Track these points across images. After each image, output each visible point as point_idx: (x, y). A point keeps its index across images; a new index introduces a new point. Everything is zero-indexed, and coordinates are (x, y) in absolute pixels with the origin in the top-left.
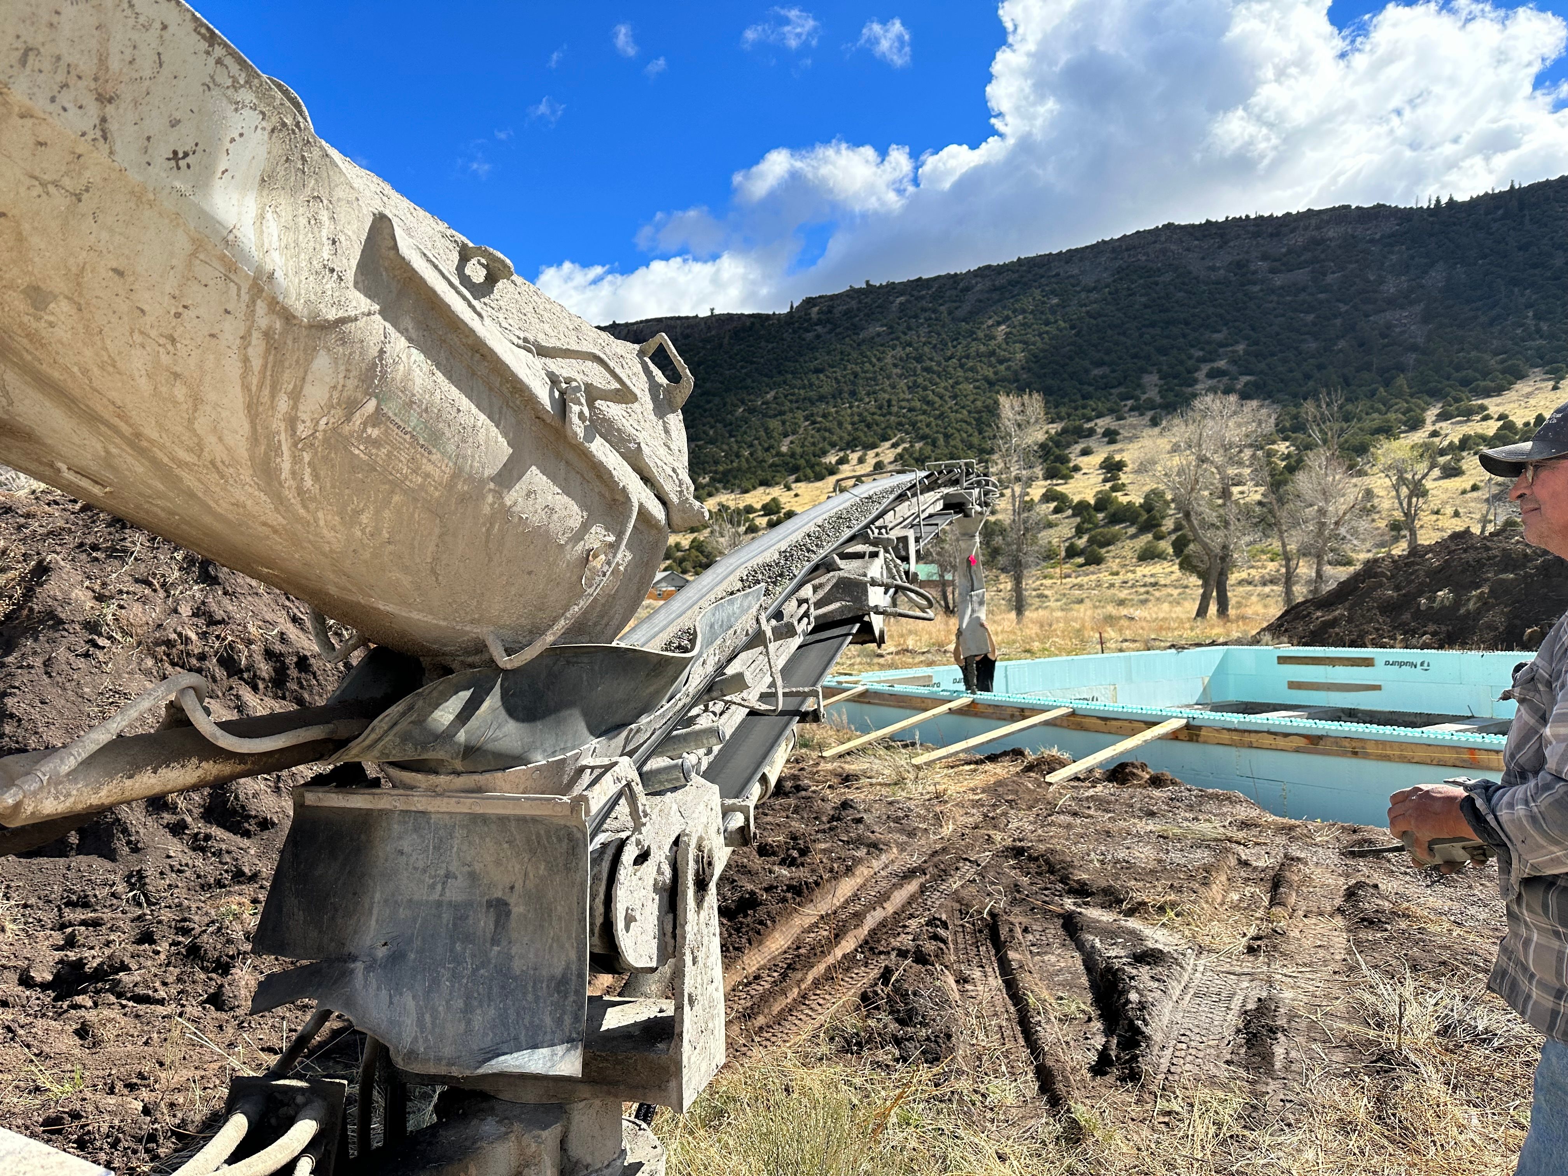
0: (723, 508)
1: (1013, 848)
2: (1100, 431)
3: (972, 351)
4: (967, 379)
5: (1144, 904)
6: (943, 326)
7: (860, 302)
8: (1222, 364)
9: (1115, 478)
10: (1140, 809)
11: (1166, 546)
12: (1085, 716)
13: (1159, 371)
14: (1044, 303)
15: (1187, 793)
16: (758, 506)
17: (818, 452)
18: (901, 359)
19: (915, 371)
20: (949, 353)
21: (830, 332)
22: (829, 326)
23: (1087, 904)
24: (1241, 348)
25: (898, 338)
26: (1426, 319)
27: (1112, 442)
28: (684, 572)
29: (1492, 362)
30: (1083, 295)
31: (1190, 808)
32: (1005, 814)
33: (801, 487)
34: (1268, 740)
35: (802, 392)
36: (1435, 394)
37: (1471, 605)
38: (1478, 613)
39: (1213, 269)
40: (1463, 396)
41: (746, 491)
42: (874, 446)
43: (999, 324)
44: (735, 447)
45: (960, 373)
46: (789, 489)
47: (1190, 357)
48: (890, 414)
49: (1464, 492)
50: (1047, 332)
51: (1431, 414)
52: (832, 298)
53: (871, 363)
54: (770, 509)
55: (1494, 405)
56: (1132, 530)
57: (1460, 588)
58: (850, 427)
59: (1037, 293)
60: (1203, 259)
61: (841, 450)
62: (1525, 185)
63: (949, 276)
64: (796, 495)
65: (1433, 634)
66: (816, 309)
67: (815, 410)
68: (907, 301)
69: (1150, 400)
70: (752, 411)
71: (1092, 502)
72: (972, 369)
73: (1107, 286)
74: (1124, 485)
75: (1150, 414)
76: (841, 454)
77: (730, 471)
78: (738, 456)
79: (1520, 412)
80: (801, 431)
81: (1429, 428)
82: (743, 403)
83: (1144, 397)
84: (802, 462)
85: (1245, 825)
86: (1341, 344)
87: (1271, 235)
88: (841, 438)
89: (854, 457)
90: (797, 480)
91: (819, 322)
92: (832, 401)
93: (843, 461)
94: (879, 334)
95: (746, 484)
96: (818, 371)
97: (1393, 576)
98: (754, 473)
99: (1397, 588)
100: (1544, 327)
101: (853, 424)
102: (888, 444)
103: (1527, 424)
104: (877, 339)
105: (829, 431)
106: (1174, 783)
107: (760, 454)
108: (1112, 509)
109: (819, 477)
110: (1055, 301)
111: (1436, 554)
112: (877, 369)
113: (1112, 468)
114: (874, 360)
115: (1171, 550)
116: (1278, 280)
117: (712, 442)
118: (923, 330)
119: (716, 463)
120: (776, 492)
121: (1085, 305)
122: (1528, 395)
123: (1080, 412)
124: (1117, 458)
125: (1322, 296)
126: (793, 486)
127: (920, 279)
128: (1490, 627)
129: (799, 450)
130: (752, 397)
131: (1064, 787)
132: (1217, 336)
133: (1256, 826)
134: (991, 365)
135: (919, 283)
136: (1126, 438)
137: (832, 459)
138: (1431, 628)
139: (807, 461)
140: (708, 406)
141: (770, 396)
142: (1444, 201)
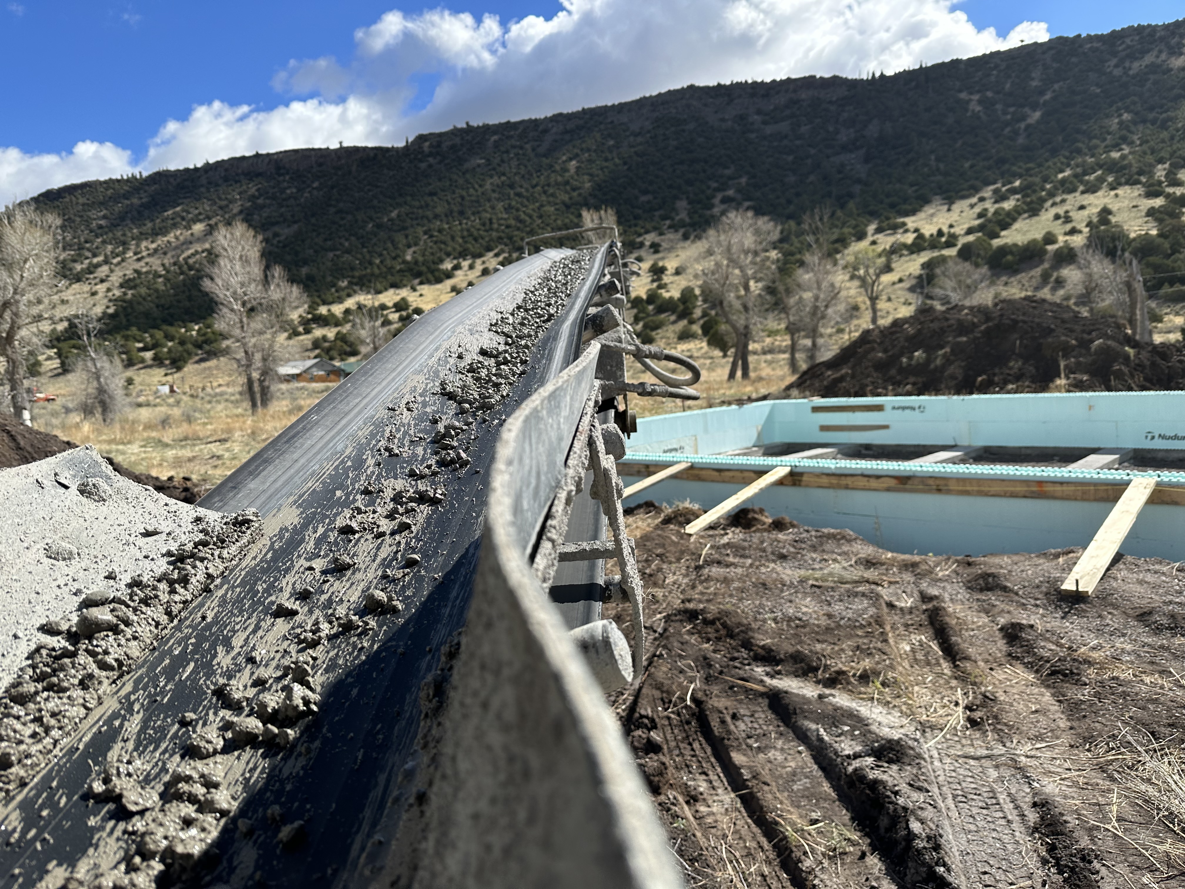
0: (360, 307)
1: (686, 611)
2: (648, 243)
3: (552, 180)
4: (549, 203)
5: (843, 673)
6: (529, 160)
7: (462, 139)
8: (731, 193)
9: (659, 279)
10: (773, 553)
11: (696, 328)
12: (702, 469)
13: (688, 198)
14: (603, 144)
15: (805, 535)
16: (390, 304)
17: (436, 260)
18: (498, 186)
19: (509, 196)
20: (534, 182)
21: (440, 162)
22: (439, 158)
23: (779, 673)
24: (744, 180)
25: (494, 169)
26: (867, 160)
27: (656, 252)
28: (332, 359)
29: (910, 191)
30: (632, 139)
31: (814, 548)
32: (660, 570)
33: (425, 289)
34: (862, 482)
35: (420, 211)
36: (873, 214)
37: (938, 362)
38: (944, 367)
39: (723, 120)
40: (891, 215)
41: (379, 292)
42: (480, 256)
43: (571, 159)
44: (368, 257)
45: (544, 198)
46: (414, 290)
47: (709, 187)
48: (491, 229)
49: (894, 284)
50: (607, 167)
51: (871, 228)
52: (441, 135)
53: (474, 188)
54: (401, 306)
55: (911, 222)
56: (673, 318)
57: (930, 350)
58: (460, 241)
59: (598, 136)
60: (716, 112)
61: (455, 258)
62: (929, 65)
63: (530, 121)
64: (421, 295)
65: (914, 384)
66: (427, 144)
67: (432, 226)
68: (500, 139)
69: (682, 220)
70: (379, 226)
71: (644, 297)
72: (553, 195)
73: (649, 132)
74: (666, 284)
75: (682, 231)
76: (455, 262)
77: (365, 276)
78: (371, 263)
79: (927, 227)
80: (422, 243)
81: (870, 239)
82: (371, 219)
83: (677, 218)
84: (424, 269)
85: (869, 563)
86: (812, 178)
87: (763, 96)
88: (454, 249)
89: (465, 264)
90: (421, 283)
91: (430, 154)
92: (444, 219)
93: (457, 267)
94: (479, 166)
95: (379, 286)
96: (432, 194)
97: (882, 343)
98: (385, 278)
99: (885, 351)
100: (942, 166)
101: (463, 237)
102: (491, 254)
103: (932, 235)
104: (478, 170)
105: (444, 243)
106: (793, 526)
107: (389, 262)
108: (659, 302)
109: (439, 281)
110: (611, 143)
111: (911, 325)
112: (479, 193)
113: (657, 272)
114: (476, 186)
115: (700, 332)
116: (769, 130)
117: (348, 252)
118: (514, 163)
119: (353, 269)
120: (404, 293)
121: (633, 146)
122: (932, 215)
123: (633, 229)
124: (661, 264)
125: (798, 142)
126: (418, 288)
127: (508, 122)
128: (953, 377)
129: (421, 259)
130: (379, 215)
131: (702, 537)
132: (727, 172)
133: (882, 564)
134: (566, 192)
135: (508, 125)
136: (666, 249)
137: (448, 265)
138: (912, 379)
139: (428, 268)
140: (342, 222)
141: (394, 214)
142: (877, 75)
